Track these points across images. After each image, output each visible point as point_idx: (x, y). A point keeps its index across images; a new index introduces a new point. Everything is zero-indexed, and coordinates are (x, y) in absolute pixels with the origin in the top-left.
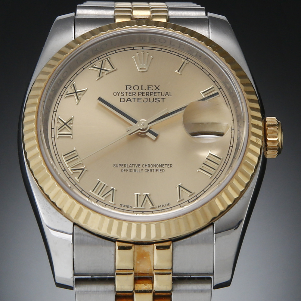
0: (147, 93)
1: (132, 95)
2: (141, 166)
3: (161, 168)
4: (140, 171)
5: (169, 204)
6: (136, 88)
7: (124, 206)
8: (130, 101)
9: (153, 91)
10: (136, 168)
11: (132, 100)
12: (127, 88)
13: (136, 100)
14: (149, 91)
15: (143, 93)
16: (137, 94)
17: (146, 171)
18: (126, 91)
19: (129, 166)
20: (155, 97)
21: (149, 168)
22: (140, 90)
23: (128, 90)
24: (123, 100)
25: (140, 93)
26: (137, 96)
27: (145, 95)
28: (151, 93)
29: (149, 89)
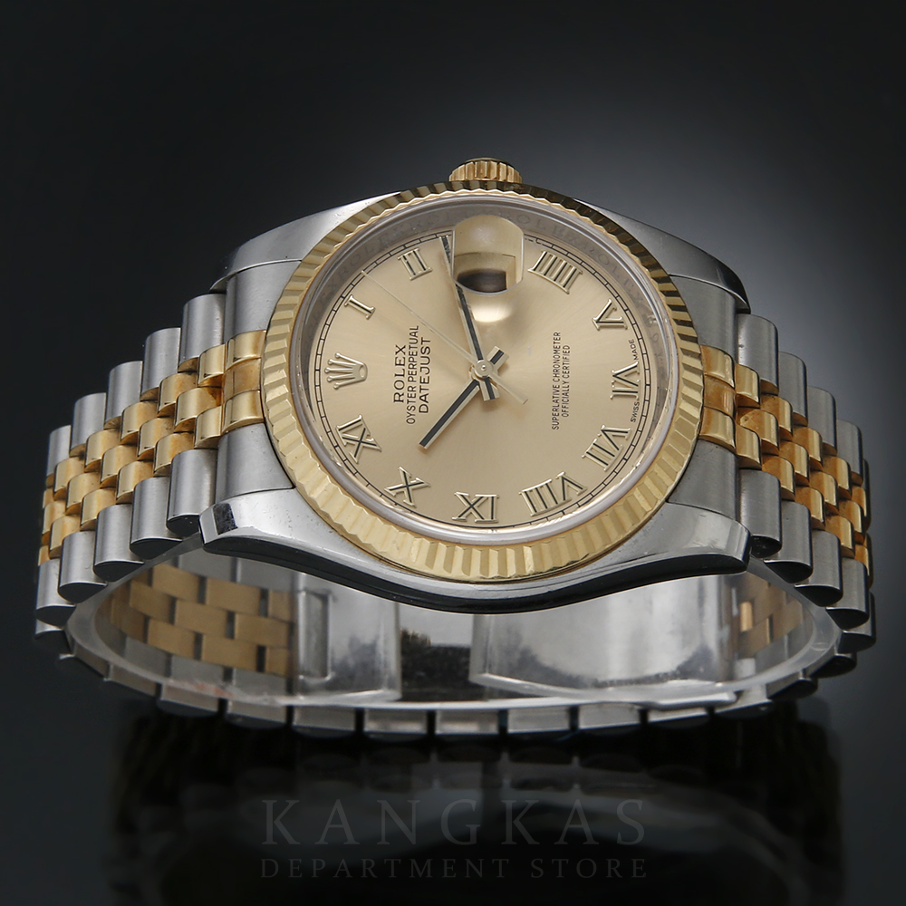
0: (411, 366)
1: (413, 393)
2: (556, 384)
3: (560, 352)
4: (566, 385)
5: (632, 342)
6: (399, 385)
7: (634, 415)
8: (425, 396)
9: (407, 357)
10: (561, 393)
11: (424, 392)
12: (399, 401)
13: (423, 386)
14: (407, 363)
15: (411, 375)
16: (413, 384)
17: (566, 375)
18: (405, 401)
19: (557, 405)
20: (420, 354)
21: (561, 370)
22: (405, 379)
23: (404, 398)
24: (424, 409)
25: (411, 379)
26: (417, 384)
27: (414, 371)
28: (411, 360)
29: (402, 363)
